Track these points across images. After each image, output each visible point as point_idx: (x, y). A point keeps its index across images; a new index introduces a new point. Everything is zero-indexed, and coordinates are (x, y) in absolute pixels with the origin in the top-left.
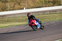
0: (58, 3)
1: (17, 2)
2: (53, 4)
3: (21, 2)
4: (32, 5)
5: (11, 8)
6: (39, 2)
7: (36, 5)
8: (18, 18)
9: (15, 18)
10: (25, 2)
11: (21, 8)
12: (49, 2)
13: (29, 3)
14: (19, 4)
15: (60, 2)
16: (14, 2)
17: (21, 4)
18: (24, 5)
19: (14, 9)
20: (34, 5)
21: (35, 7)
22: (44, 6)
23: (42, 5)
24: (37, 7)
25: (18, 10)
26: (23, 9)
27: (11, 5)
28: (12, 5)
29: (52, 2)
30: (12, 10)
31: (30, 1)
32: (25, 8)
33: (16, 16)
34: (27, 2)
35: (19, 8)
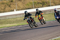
0: (47, 4)
1: (7, 4)
2: (42, 5)
3: (12, 4)
5: (2, 10)
6: (29, 4)
9: (6, 20)
10: (15, 4)
11: (11, 9)
13: (19, 5)
14: (10, 6)
15: (49, 3)
16: (5, 5)
17: (11, 6)
19: (5, 11)
20: (24, 6)
21: (25, 8)
22: (34, 7)
23: (32, 6)
24: (27, 8)
25: (8, 12)
26: (13, 11)
27: (1, 7)
29: (41, 4)
30: (3, 12)
31: (20, 3)
32: (15, 10)
33: (7, 17)
34: (17, 4)
35: (10, 10)
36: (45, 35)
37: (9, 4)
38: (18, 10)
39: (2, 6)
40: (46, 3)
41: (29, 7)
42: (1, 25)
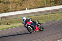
0: (60, 2)
1: (19, 3)
2: (55, 4)
4: (34, 5)
5: (13, 9)
6: (41, 2)
7: (38, 5)
8: (20, 19)
9: (18, 19)
10: (27, 3)
11: (23, 8)
12: (51, 2)
13: (31, 3)
14: (21, 5)
16: (16, 3)
17: (23, 5)
18: (26, 5)
19: (16, 10)
20: (36, 5)
21: (37, 7)
22: (46, 6)
23: (44, 5)
24: (39, 7)
25: (20, 10)
26: (25, 9)
28: (14, 6)
29: (54, 2)
30: (14, 11)
31: (32, 2)
32: (27, 9)
33: (19, 17)
34: (29, 3)
35: (21, 8)
36: (58, 35)
37: (21, 2)
38: (30, 9)
39: (13, 5)
40: (58, 2)
41: (41, 6)
42: (13, 24)
